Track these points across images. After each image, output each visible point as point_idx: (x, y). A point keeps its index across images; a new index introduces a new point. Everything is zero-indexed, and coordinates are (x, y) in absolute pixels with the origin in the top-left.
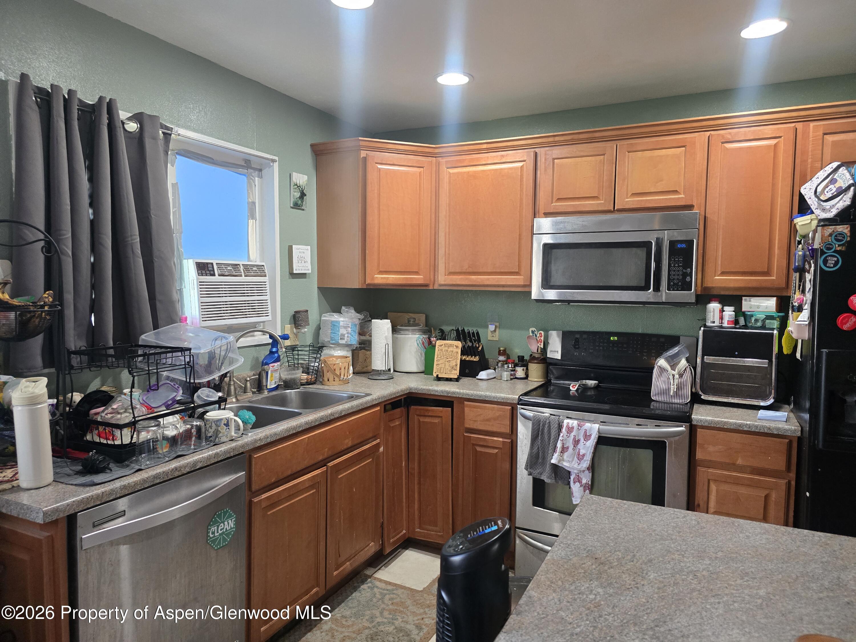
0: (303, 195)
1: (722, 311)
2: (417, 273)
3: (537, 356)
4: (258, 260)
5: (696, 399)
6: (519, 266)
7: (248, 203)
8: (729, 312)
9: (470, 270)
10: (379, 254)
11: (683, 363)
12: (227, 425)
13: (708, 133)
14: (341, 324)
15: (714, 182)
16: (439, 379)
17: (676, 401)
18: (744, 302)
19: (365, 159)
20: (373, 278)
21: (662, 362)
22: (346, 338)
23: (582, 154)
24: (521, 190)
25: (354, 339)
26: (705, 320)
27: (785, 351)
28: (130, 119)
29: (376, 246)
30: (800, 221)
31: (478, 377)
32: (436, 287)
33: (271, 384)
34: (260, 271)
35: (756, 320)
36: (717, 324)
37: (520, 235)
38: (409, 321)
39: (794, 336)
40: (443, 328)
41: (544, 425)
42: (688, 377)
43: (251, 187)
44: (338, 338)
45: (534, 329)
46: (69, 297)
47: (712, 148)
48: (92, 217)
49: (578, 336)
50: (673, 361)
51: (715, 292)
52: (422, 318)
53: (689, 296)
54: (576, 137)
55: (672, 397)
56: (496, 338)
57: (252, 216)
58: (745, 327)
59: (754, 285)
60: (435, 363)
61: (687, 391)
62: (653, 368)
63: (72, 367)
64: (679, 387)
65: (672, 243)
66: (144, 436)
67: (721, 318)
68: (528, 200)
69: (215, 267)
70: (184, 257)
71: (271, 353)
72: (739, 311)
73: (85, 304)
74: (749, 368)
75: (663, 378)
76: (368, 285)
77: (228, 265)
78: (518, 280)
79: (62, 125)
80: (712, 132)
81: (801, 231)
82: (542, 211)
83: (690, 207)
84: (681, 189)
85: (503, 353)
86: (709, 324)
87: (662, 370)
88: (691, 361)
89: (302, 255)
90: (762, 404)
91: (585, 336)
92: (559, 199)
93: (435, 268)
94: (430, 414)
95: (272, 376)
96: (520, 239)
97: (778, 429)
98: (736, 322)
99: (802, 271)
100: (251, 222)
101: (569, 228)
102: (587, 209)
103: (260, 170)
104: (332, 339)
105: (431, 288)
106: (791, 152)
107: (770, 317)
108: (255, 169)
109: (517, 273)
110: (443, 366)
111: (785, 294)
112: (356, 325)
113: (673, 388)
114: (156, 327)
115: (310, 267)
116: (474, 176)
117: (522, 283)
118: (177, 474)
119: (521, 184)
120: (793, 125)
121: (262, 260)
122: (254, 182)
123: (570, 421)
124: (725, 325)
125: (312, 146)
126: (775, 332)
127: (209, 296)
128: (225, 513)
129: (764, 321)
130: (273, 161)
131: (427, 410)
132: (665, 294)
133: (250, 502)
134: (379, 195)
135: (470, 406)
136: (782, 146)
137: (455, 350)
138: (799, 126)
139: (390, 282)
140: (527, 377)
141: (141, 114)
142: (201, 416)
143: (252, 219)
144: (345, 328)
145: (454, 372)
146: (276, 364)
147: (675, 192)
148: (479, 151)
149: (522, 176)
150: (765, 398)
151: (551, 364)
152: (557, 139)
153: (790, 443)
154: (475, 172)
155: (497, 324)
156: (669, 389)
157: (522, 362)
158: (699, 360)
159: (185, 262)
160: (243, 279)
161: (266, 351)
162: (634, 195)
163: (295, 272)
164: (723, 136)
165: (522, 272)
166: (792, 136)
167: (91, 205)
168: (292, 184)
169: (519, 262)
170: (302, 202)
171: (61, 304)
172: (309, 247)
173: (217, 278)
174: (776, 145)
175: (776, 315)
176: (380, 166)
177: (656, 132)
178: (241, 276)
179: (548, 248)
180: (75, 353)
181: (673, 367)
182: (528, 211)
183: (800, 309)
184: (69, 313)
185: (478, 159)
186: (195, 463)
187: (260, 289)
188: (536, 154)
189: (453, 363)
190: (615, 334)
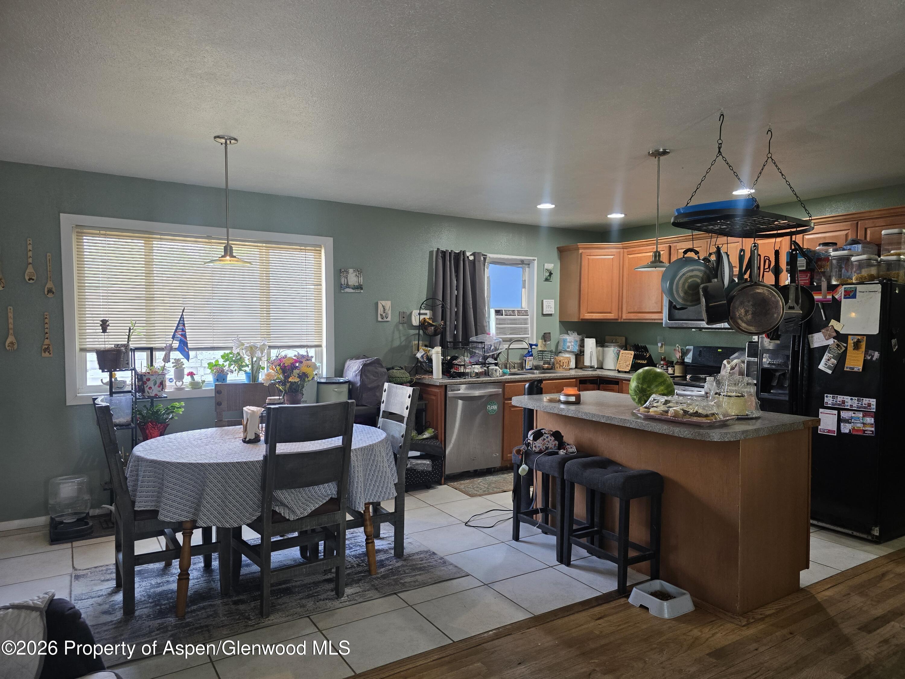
0: (551, 274)
2: (610, 313)
3: (679, 361)
4: (526, 307)
6: (662, 309)
7: (523, 280)
10: (588, 303)
12: (496, 371)
14: (568, 340)
16: (620, 371)
19: (581, 254)
20: (584, 316)
22: (570, 348)
25: (576, 349)
28: (471, 255)
29: (586, 299)
32: (621, 320)
33: (528, 367)
34: (526, 313)
38: (613, 341)
43: (524, 273)
44: (567, 348)
45: (678, 345)
46: (448, 323)
48: (456, 294)
49: (701, 349)
56: (663, 351)
57: (524, 287)
60: (617, 363)
63: (448, 347)
66: (467, 371)
69: (503, 311)
70: (491, 307)
71: (529, 352)
73: (453, 326)
76: (582, 319)
77: (510, 310)
79: (448, 263)
85: (664, 359)
89: (550, 304)
91: (705, 349)
93: (620, 309)
94: (609, 389)
95: (528, 363)
100: (523, 290)
103: (529, 264)
104: (564, 348)
105: (618, 321)
108: (526, 264)
110: (622, 364)
112: (577, 341)
114: (476, 335)
115: (553, 310)
117: (656, 318)
118: (476, 382)
121: (528, 308)
122: (526, 270)
125: (558, 248)
127: (500, 324)
128: (494, 402)
130: (534, 260)
131: (608, 387)
133: (504, 402)
134: (588, 272)
137: (630, 356)
139: (594, 318)
140: (674, 374)
141: (475, 252)
142: (488, 367)
143: (524, 288)
144: (570, 342)
145: (627, 368)
146: (530, 357)
151: (686, 365)
155: (663, 343)
157: (672, 364)
159: (491, 309)
160: (517, 317)
161: (526, 352)
163: (544, 313)
167: (456, 290)
168: (545, 269)
169: (662, 306)
170: (550, 278)
171: (446, 325)
172: (553, 300)
173: (504, 317)
176: (589, 257)
178: (516, 315)
180: (449, 342)
181: (729, 363)
184: (448, 329)
185: (642, 250)
186: (483, 380)
187: (525, 322)
188: (670, 247)
189: (628, 363)
190: (720, 348)
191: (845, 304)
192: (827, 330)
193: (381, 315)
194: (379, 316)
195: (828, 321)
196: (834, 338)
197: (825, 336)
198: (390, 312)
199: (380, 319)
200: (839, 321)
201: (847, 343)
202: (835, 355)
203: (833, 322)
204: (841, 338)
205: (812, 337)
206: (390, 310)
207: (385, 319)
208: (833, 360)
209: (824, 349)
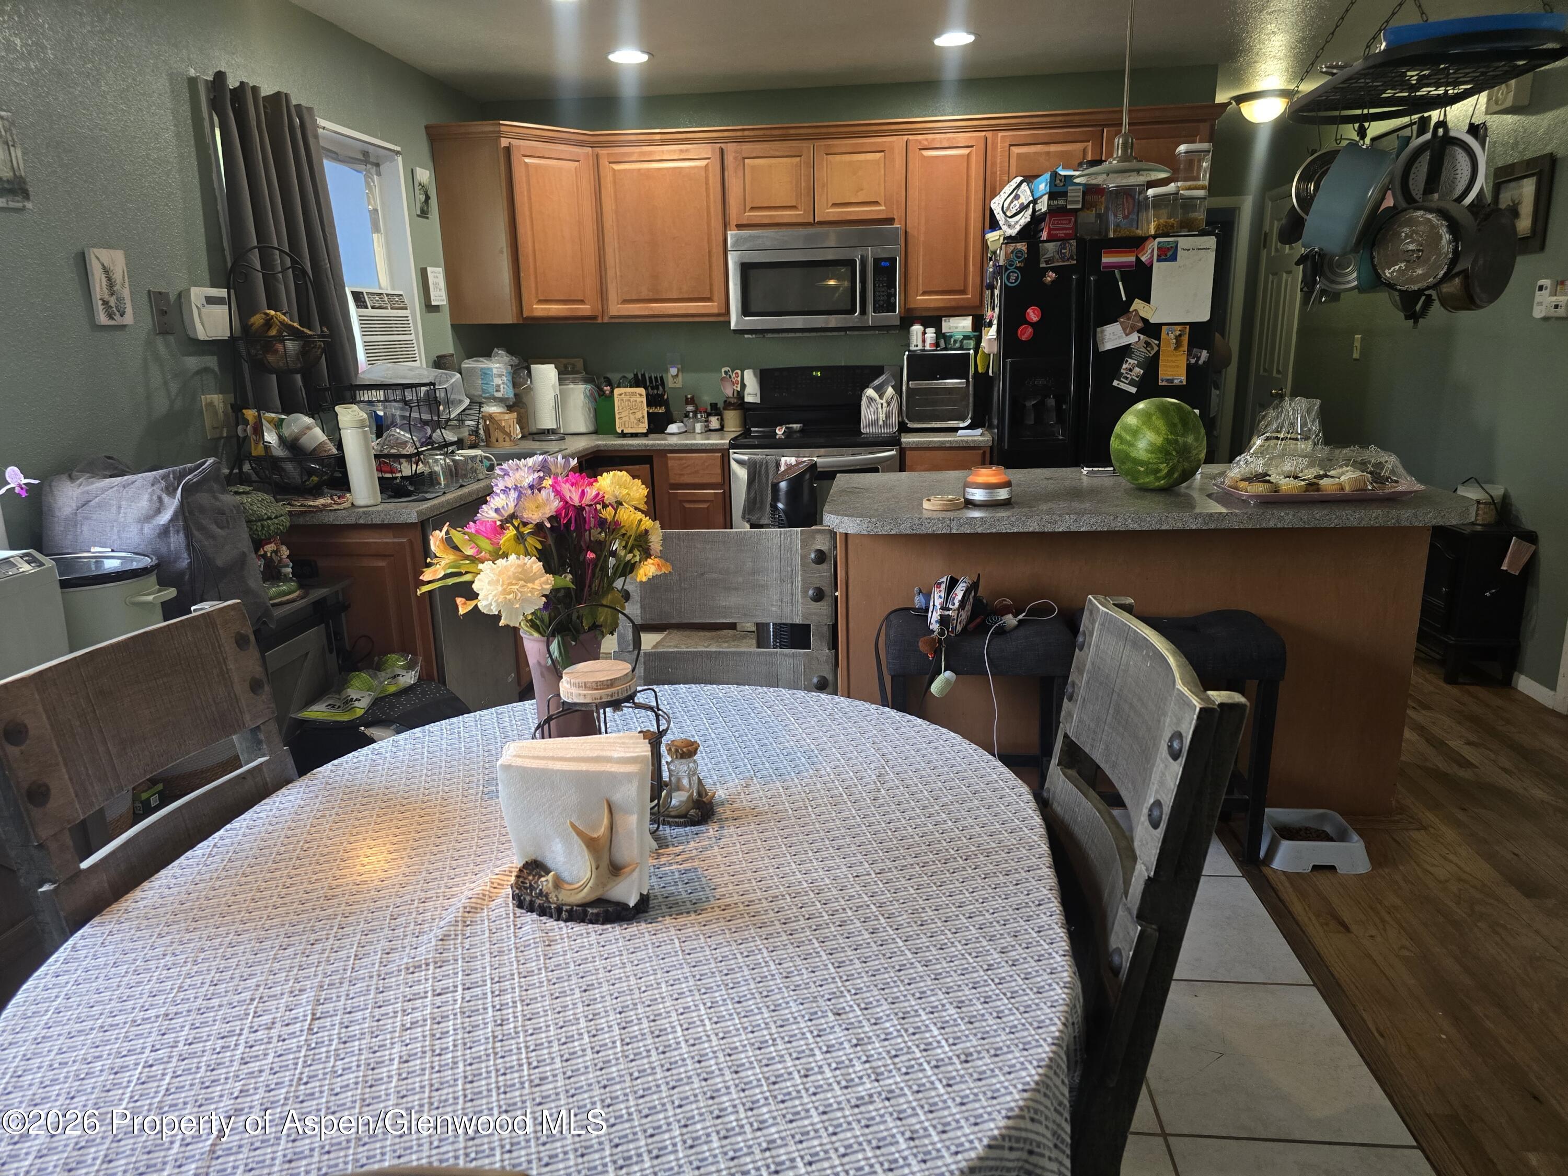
1: (924, 333)
2: (582, 302)
3: (732, 401)
5: (903, 428)
6: (713, 290)
7: (370, 211)
8: (931, 333)
9: (651, 296)
10: (536, 277)
11: (890, 391)
12: (482, 462)
13: (906, 137)
14: (495, 371)
15: (914, 193)
16: (624, 435)
17: (884, 431)
18: (944, 324)
19: (508, 150)
20: (531, 309)
21: (870, 392)
22: (500, 390)
23: (777, 154)
24: (708, 196)
25: (508, 392)
26: (909, 345)
27: (980, 370)
29: (532, 266)
30: (992, 237)
31: (668, 431)
32: (606, 320)
34: (401, 302)
35: (955, 341)
36: (920, 347)
37: (710, 252)
39: (986, 351)
40: (608, 375)
41: (761, 466)
42: (894, 405)
43: (371, 191)
44: (492, 390)
45: (727, 369)
47: (910, 154)
49: (777, 374)
50: (880, 390)
51: (918, 314)
52: (579, 363)
53: (893, 318)
54: (768, 132)
55: (881, 427)
56: (679, 385)
57: (376, 229)
58: (946, 349)
59: (953, 304)
60: (617, 416)
61: (895, 419)
62: (860, 400)
64: (888, 416)
65: (877, 261)
67: (924, 341)
68: (716, 208)
69: (365, 297)
72: (939, 334)
74: (950, 390)
75: (872, 409)
76: (527, 318)
77: (375, 293)
78: (711, 307)
80: (910, 137)
81: (992, 247)
82: (733, 222)
83: (890, 221)
84: (882, 201)
85: (691, 401)
86: (912, 348)
87: (871, 400)
88: (898, 389)
89: (436, 279)
90: (962, 425)
91: (785, 374)
92: (753, 209)
93: (603, 294)
96: (710, 256)
97: (974, 441)
98: (937, 344)
99: (991, 287)
100: (375, 236)
101: (768, 244)
102: (785, 221)
103: (377, 165)
104: (484, 391)
105: (600, 321)
106: (982, 164)
107: (966, 337)
108: (373, 163)
109: (709, 299)
110: (627, 420)
111: (979, 313)
113: (882, 416)
115: (443, 297)
116: (648, 174)
117: (716, 311)
119: (707, 189)
120: (983, 134)
121: (396, 287)
122: (373, 182)
123: (788, 459)
124: (928, 348)
125: (427, 127)
126: (972, 352)
127: (366, 333)
129: (961, 342)
130: (395, 152)
132: (872, 317)
134: (530, 198)
135: (674, 458)
136: (973, 158)
137: (639, 399)
138: (989, 134)
139: (551, 314)
140: (722, 429)
143: (377, 232)
144: (500, 376)
145: (642, 426)
147: (876, 203)
148: (650, 143)
149: (707, 178)
150: (963, 419)
151: (748, 410)
152: (746, 133)
153: (984, 453)
154: (648, 170)
155: (680, 366)
156: (878, 419)
157: (715, 410)
158: (904, 388)
160: (389, 312)
162: (835, 205)
163: (433, 303)
164: (919, 142)
165: (716, 298)
166: (982, 146)
168: (416, 184)
169: (711, 285)
172: (441, 269)
173: (369, 313)
174: (969, 155)
175: (972, 334)
176: (527, 160)
177: (854, 133)
178: (386, 308)
179: (746, 269)
181: (881, 397)
182: (717, 224)
183: (990, 325)
185: (651, 153)
187: (405, 325)
188: (722, 151)
189: (639, 415)
190: (817, 369)
191: (1159, 269)
192: (1129, 319)
193: (105, 303)
194: (99, 307)
195: (1130, 302)
196: (1139, 332)
197: (1124, 329)
198: (126, 293)
199: (103, 319)
200: (1147, 300)
201: (1159, 339)
202: (1141, 360)
203: (1138, 304)
204: (1151, 330)
205: (1102, 332)
206: (127, 285)
207: (118, 320)
208: (1137, 370)
209: (1124, 351)
